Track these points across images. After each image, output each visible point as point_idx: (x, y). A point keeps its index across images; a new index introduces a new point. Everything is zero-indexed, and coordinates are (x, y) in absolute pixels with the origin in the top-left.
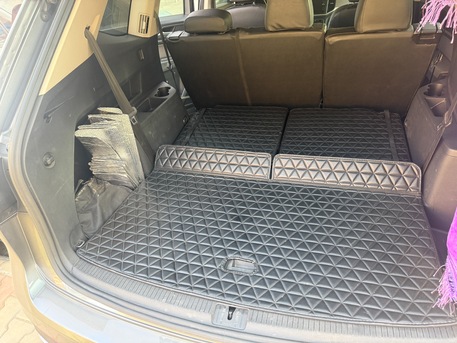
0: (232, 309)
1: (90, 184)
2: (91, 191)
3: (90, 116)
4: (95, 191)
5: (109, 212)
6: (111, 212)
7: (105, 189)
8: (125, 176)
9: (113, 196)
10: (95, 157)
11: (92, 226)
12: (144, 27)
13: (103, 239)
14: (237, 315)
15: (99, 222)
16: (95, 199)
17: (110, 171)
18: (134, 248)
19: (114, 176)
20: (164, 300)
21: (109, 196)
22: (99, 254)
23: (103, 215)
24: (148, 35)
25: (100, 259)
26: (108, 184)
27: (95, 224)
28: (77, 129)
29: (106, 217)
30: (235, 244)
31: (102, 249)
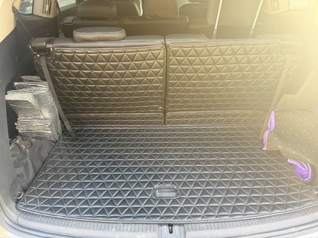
0: (171, 225)
1: (18, 141)
2: (20, 148)
3: (16, 84)
4: (23, 147)
5: (39, 164)
6: (40, 164)
7: (32, 144)
8: (49, 132)
9: (40, 149)
10: (21, 118)
11: (25, 178)
12: (47, 10)
13: (39, 191)
14: (176, 228)
15: (32, 174)
16: (25, 154)
17: (36, 130)
18: (71, 194)
19: (39, 133)
20: (114, 229)
21: (36, 150)
22: (40, 204)
23: (34, 168)
24: (51, 16)
25: (43, 208)
26: (33, 140)
27: (27, 176)
28: (7, 94)
29: (37, 169)
30: (156, 176)
31: (41, 200)
